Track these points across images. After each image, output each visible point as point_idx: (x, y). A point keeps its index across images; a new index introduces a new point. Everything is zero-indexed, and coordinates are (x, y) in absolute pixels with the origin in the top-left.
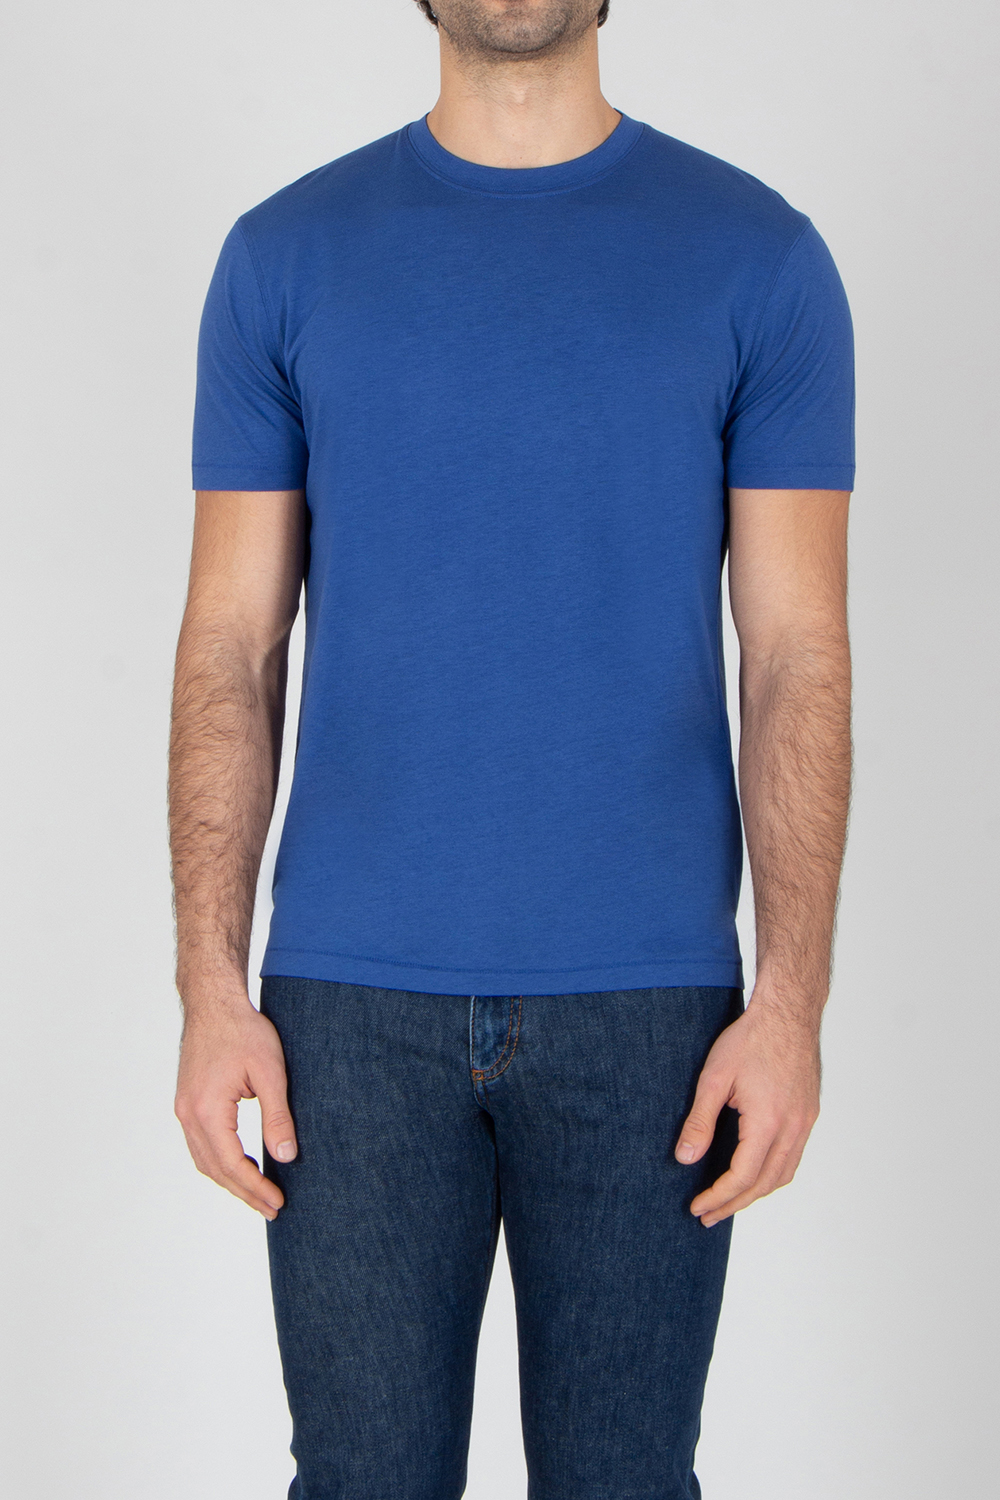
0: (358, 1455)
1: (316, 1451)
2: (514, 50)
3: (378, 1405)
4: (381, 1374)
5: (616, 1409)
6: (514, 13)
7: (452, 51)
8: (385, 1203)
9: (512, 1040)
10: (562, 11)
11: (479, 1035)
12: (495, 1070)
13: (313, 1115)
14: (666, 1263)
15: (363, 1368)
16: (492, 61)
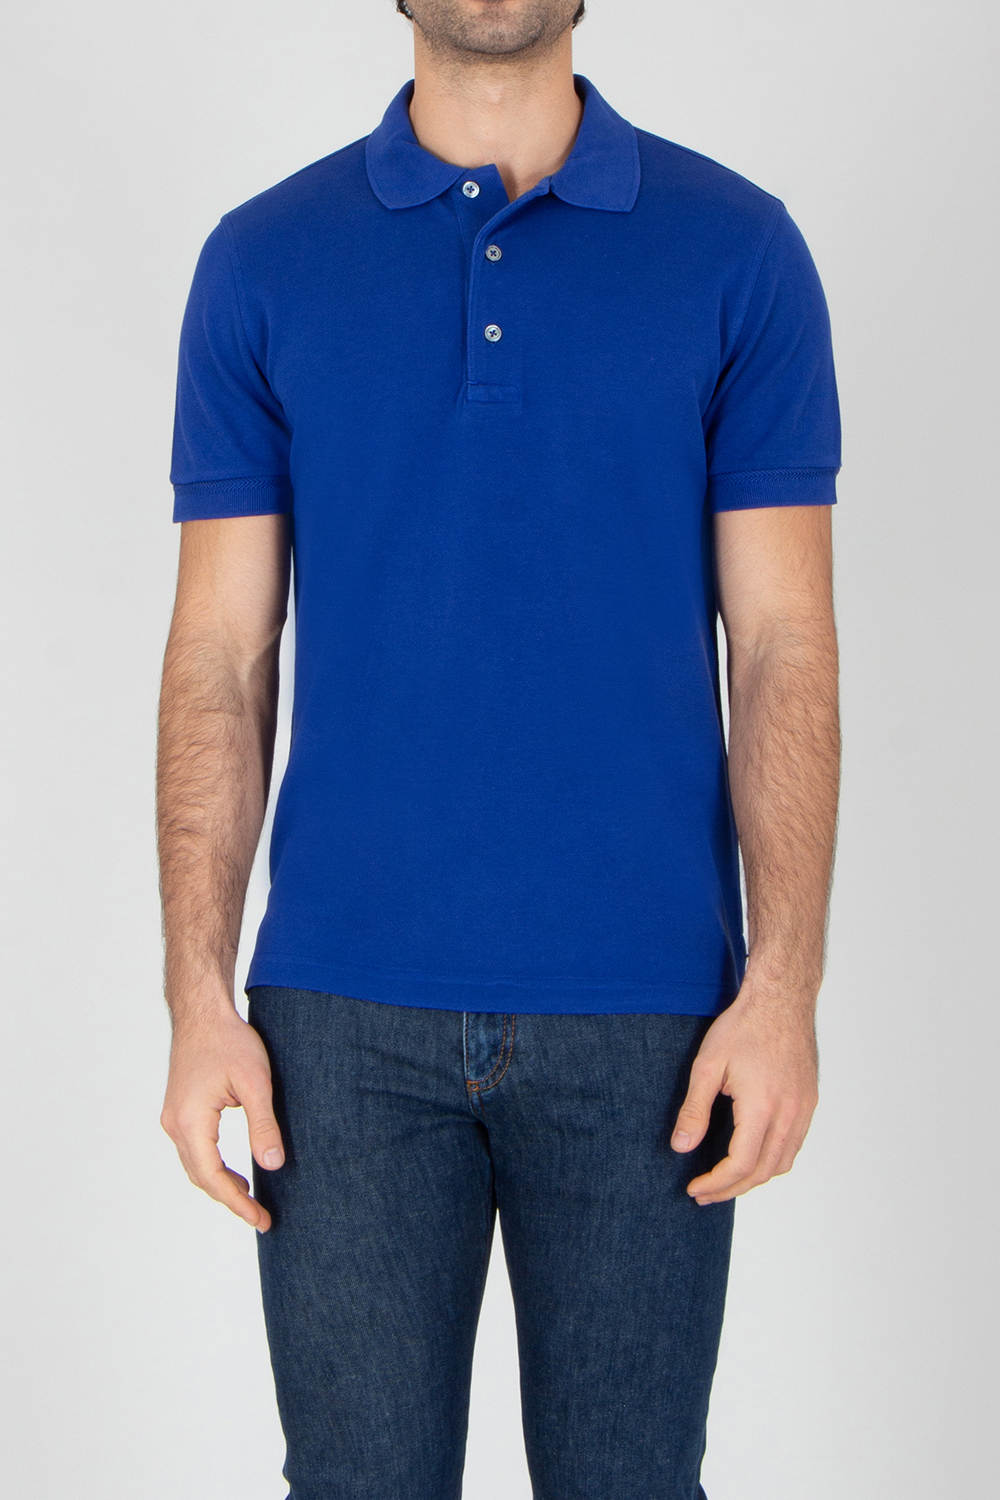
0: (360, 1475)
1: (318, 1472)
2: (487, 51)
3: (381, 1424)
4: (384, 1392)
5: (616, 1422)
6: (490, 14)
7: (426, 50)
9: (506, 1051)
10: (538, 17)
11: (472, 1046)
12: (490, 1081)
13: (308, 1131)
14: (663, 1273)
15: (366, 1386)
16: (466, 62)
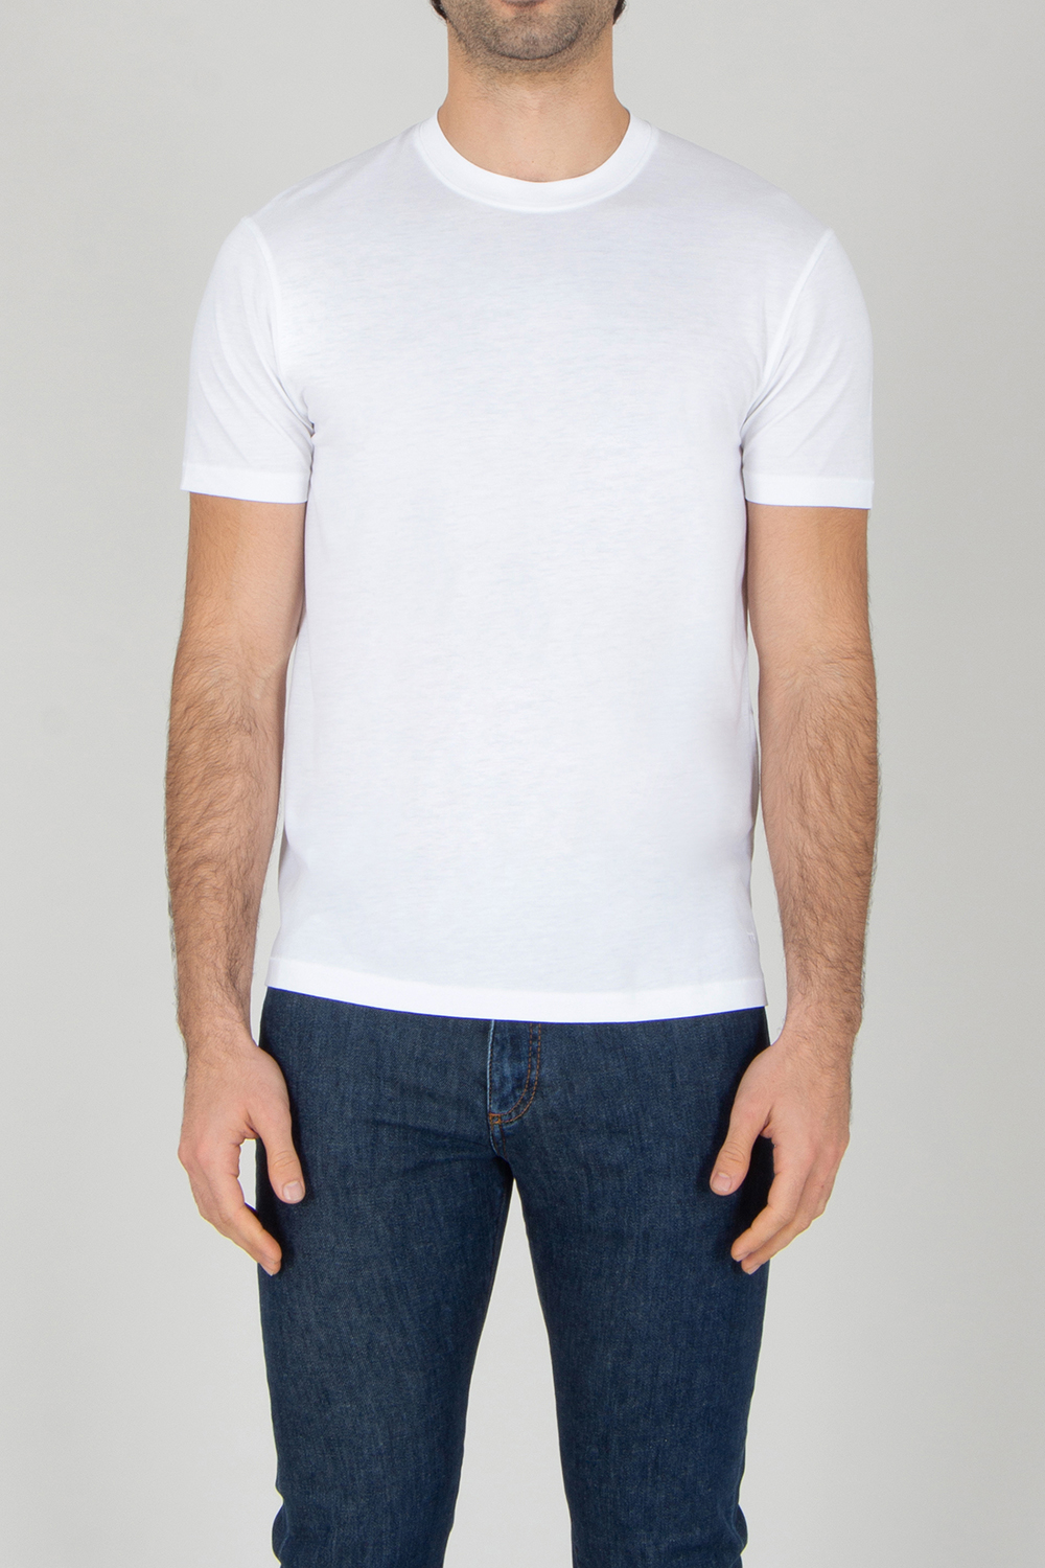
8: (390, 1250)
